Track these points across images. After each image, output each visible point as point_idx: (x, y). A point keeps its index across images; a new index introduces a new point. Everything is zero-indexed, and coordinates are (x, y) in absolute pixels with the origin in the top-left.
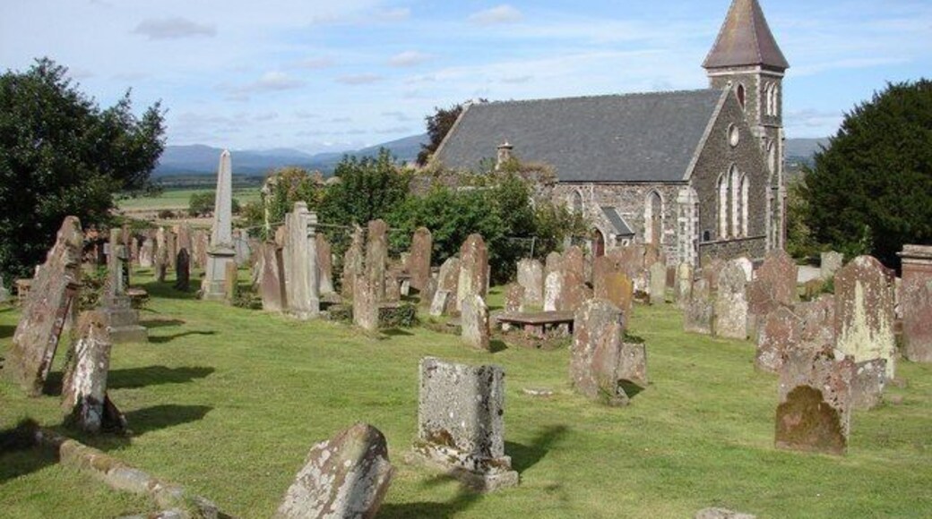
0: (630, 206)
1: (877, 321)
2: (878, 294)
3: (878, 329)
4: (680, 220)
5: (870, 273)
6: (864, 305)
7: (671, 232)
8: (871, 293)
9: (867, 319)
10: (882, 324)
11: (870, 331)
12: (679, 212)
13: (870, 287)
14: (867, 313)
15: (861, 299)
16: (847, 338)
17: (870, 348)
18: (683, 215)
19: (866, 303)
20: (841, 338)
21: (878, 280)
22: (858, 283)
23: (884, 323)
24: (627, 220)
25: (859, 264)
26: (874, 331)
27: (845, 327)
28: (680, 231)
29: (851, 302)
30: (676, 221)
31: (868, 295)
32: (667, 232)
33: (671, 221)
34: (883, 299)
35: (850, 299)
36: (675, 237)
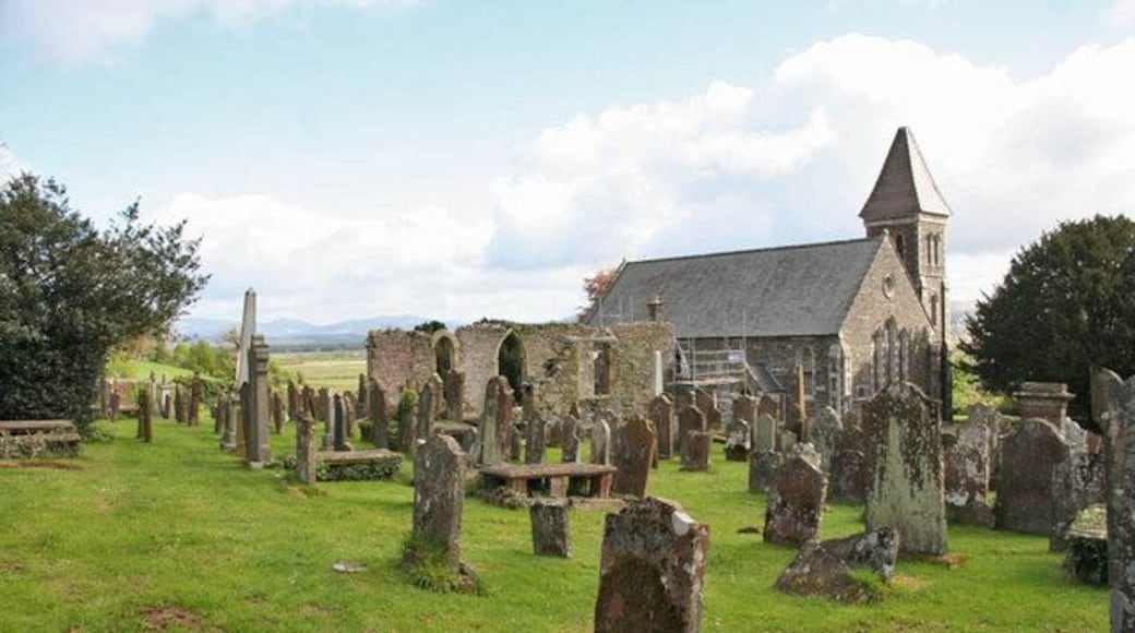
0: (780, 362)
1: (918, 473)
2: (919, 435)
3: (920, 484)
4: (832, 375)
5: (908, 407)
6: (901, 450)
7: (823, 388)
8: (910, 434)
9: (905, 471)
10: (926, 478)
11: (910, 487)
12: (830, 366)
13: (909, 426)
14: (907, 461)
15: (898, 442)
16: (880, 498)
17: (911, 511)
18: (834, 370)
19: (904, 448)
20: (872, 497)
21: (919, 416)
22: (893, 420)
23: (929, 475)
24: (778, 377)
25: (894, 395)
26: (916, 488)
27: (877, 481)
28: (831, 387)
29: (885, 447)
30: (827, 377)
31: (907, 437)
32: (818, 388)
33: (822, 376)
34: (926, 442)
35: (882, 442)
36: (827, 393)
